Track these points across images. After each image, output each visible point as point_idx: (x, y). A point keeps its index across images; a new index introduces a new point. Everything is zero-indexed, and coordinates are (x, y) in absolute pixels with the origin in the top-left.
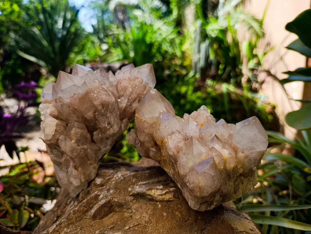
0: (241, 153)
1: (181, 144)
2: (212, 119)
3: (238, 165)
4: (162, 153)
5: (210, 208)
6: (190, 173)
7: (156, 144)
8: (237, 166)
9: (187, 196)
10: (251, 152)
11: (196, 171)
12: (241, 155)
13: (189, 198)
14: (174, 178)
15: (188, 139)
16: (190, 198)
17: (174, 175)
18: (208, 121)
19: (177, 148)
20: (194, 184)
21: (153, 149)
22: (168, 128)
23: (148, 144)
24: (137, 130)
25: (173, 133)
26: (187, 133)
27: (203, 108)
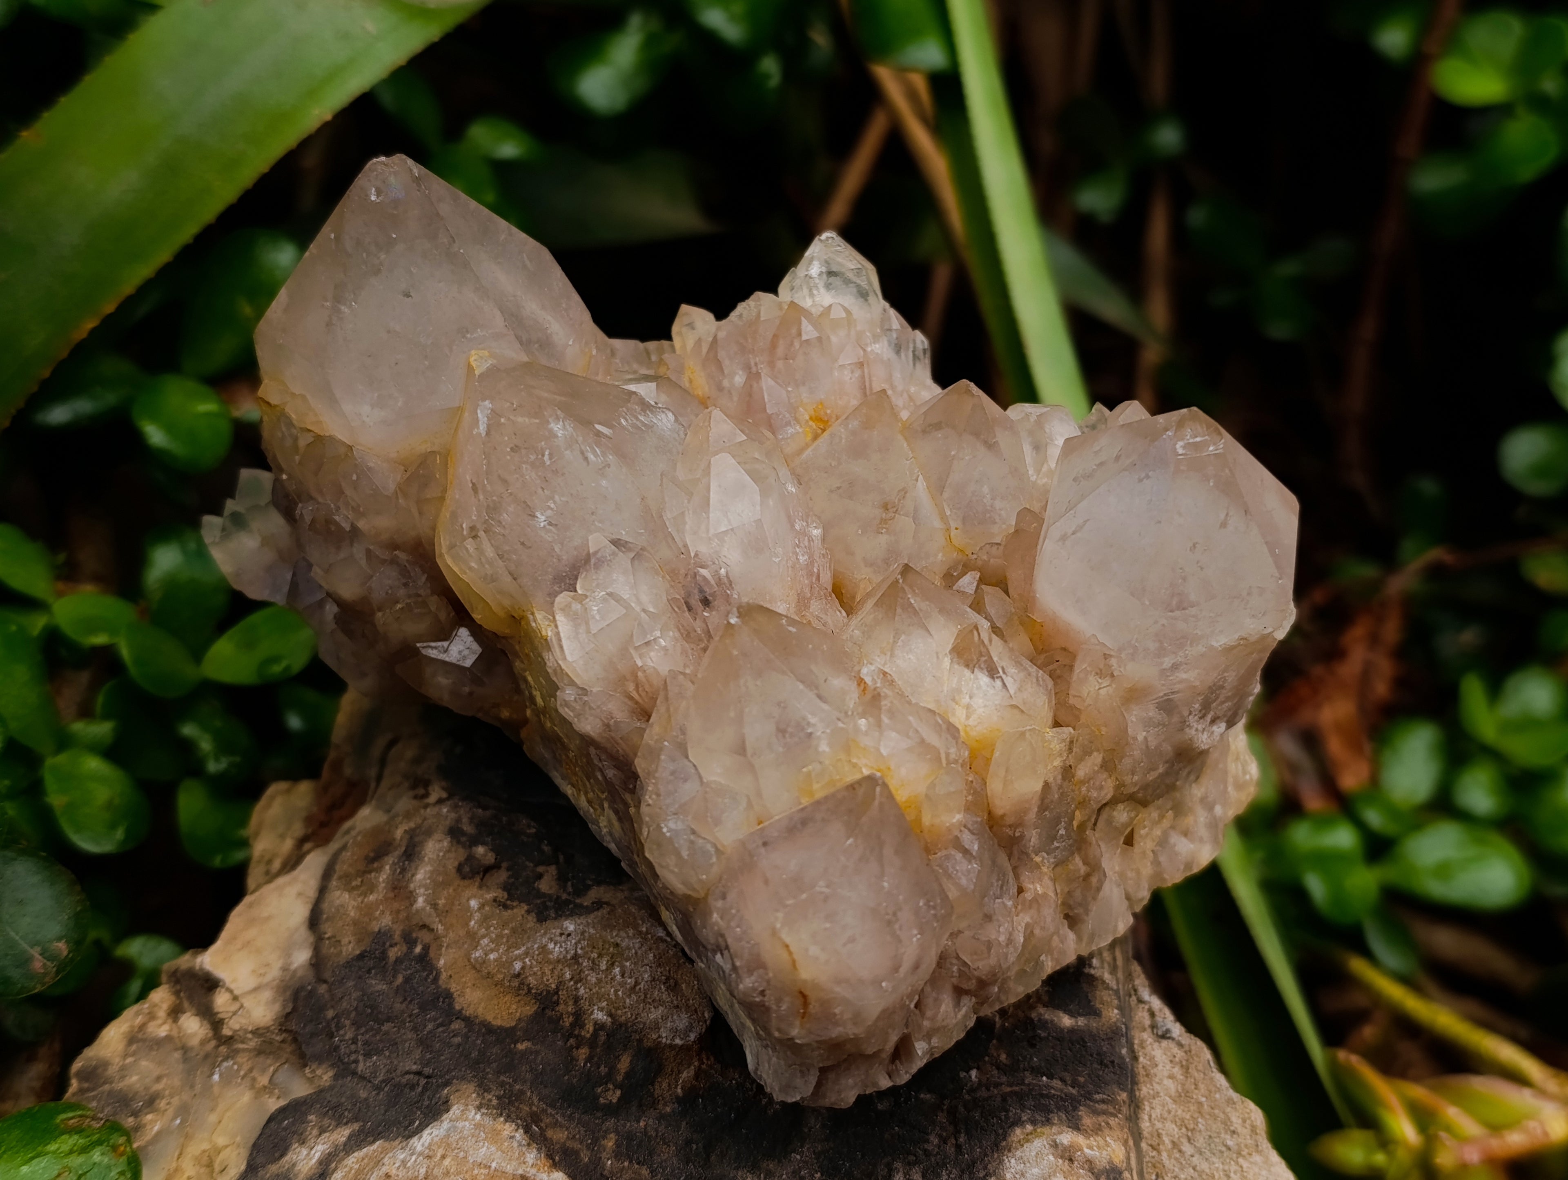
0: (1094, 680)
1: (661, 658)
2: (899, 349)
8: (1067, 771)
11: (767, 882)
12: (1091, 691)
14: (632, 864)
15: (705, 602)
18: (863, 377)
19: (631, 687)
20: (761, 971)
21: (446, 651)
22: (549, 524)
23: (399, 620)
24: (298, 513)
25: (589, 562)
26: (696, 556)
27: (826, 261)
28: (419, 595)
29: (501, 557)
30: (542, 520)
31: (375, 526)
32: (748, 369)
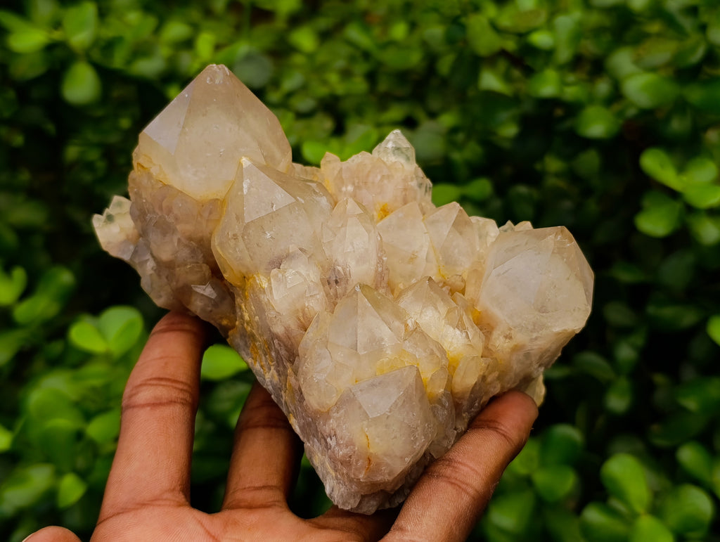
0: (502, 339)
1: (316, 304)
2: (420, 185)
3: (490, 373)
4: (241, 308)
5: (390, 504)
6: (342, 411)
7: (216, 273)
8: (484, 378)
9: (323, 464)
10: (535, 335)
11: (360, 407)
12: (500, 343)
13: (328, 473)
14: (279, 396)
15: (337, 282)
16: (334, 475)
17: (280, 389)
18: (406, 195)
19: (301, 314)
20: (352, 447)
21: (204, 290)
22: (272, 237)
23: (187, 273)
24: (148, 218)
25: (288, 256)
26: (336, 260)
27: (394, 142)
28: (198, 263)
29: (248, 249)
30: (268, 235)
31: (184, 228)
32: (353, 184)
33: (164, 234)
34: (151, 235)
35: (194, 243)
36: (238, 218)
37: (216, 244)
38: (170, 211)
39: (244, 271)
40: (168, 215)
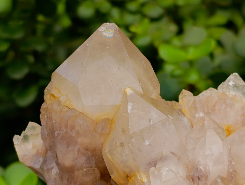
22: (149, 144)
23: (83, 174)
24: (56, 134)
25: (163, 159)
26: (198, 162)
27: (234, 81)
28: (92, 167)
30: (147, 143)
31: (83, 141)
32: (204, 112)
33: (68, 145)
34: (58, 146)
35: (89, 153)
36: (124, 131)
37: (106, 151)
38: (73, 128)
39: (127, 170)
40: (71, 131)
